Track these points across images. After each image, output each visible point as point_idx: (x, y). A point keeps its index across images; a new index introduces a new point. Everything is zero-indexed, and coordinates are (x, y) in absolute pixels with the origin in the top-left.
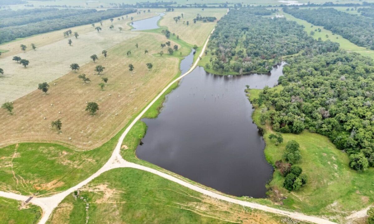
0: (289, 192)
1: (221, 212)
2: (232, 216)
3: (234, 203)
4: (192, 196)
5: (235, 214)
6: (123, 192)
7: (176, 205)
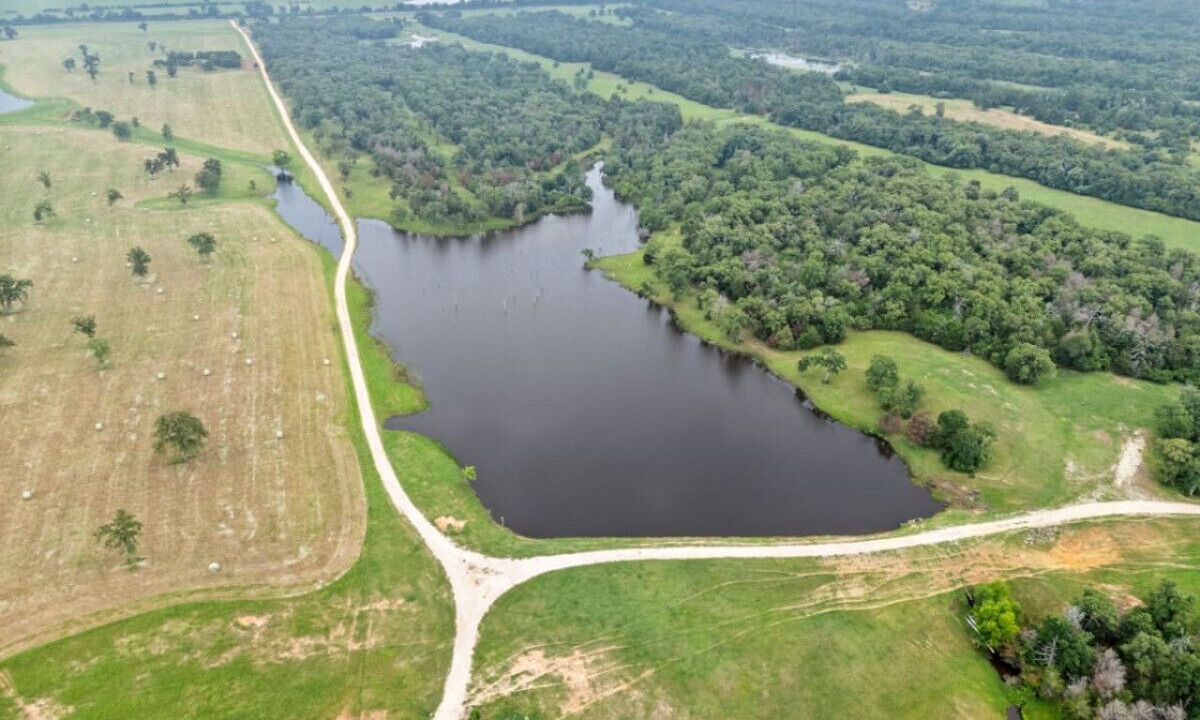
0: (973, 477)
1: (901, 581)
2: (932, 579)
3: (909, 548)
4: (804, 575)
5: (935, 570)
6: (614, 647)
7: (788, 614)
